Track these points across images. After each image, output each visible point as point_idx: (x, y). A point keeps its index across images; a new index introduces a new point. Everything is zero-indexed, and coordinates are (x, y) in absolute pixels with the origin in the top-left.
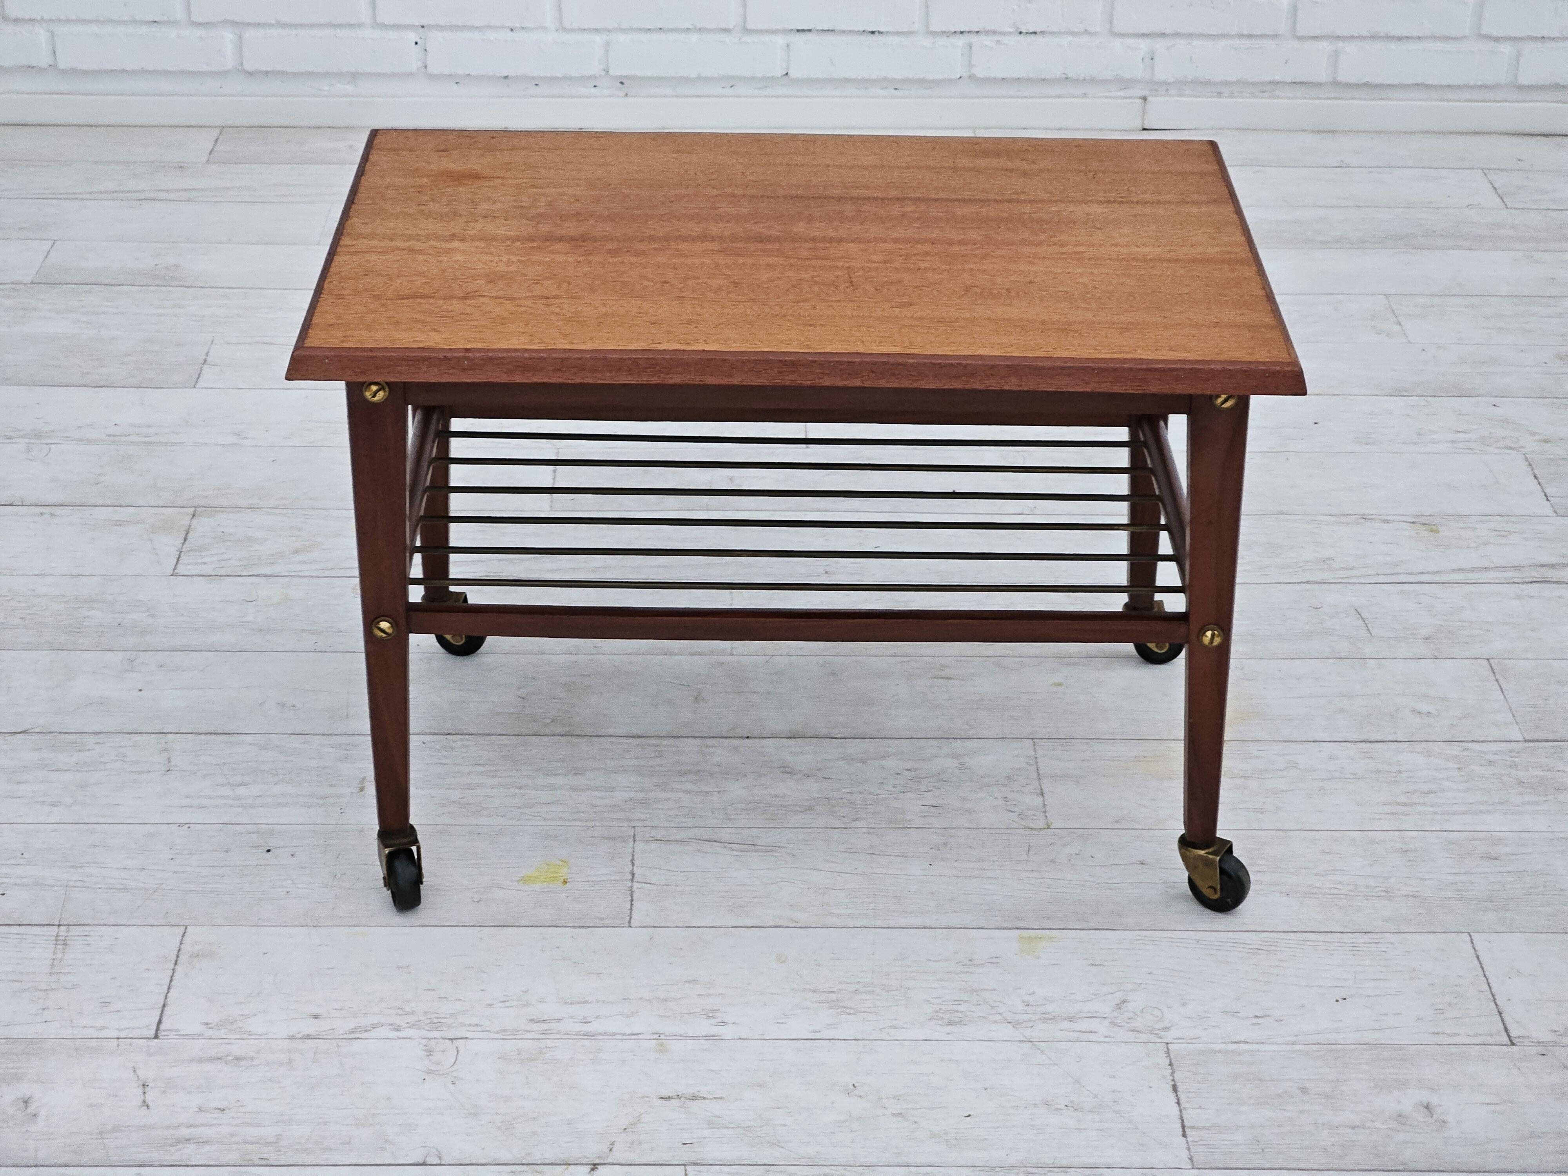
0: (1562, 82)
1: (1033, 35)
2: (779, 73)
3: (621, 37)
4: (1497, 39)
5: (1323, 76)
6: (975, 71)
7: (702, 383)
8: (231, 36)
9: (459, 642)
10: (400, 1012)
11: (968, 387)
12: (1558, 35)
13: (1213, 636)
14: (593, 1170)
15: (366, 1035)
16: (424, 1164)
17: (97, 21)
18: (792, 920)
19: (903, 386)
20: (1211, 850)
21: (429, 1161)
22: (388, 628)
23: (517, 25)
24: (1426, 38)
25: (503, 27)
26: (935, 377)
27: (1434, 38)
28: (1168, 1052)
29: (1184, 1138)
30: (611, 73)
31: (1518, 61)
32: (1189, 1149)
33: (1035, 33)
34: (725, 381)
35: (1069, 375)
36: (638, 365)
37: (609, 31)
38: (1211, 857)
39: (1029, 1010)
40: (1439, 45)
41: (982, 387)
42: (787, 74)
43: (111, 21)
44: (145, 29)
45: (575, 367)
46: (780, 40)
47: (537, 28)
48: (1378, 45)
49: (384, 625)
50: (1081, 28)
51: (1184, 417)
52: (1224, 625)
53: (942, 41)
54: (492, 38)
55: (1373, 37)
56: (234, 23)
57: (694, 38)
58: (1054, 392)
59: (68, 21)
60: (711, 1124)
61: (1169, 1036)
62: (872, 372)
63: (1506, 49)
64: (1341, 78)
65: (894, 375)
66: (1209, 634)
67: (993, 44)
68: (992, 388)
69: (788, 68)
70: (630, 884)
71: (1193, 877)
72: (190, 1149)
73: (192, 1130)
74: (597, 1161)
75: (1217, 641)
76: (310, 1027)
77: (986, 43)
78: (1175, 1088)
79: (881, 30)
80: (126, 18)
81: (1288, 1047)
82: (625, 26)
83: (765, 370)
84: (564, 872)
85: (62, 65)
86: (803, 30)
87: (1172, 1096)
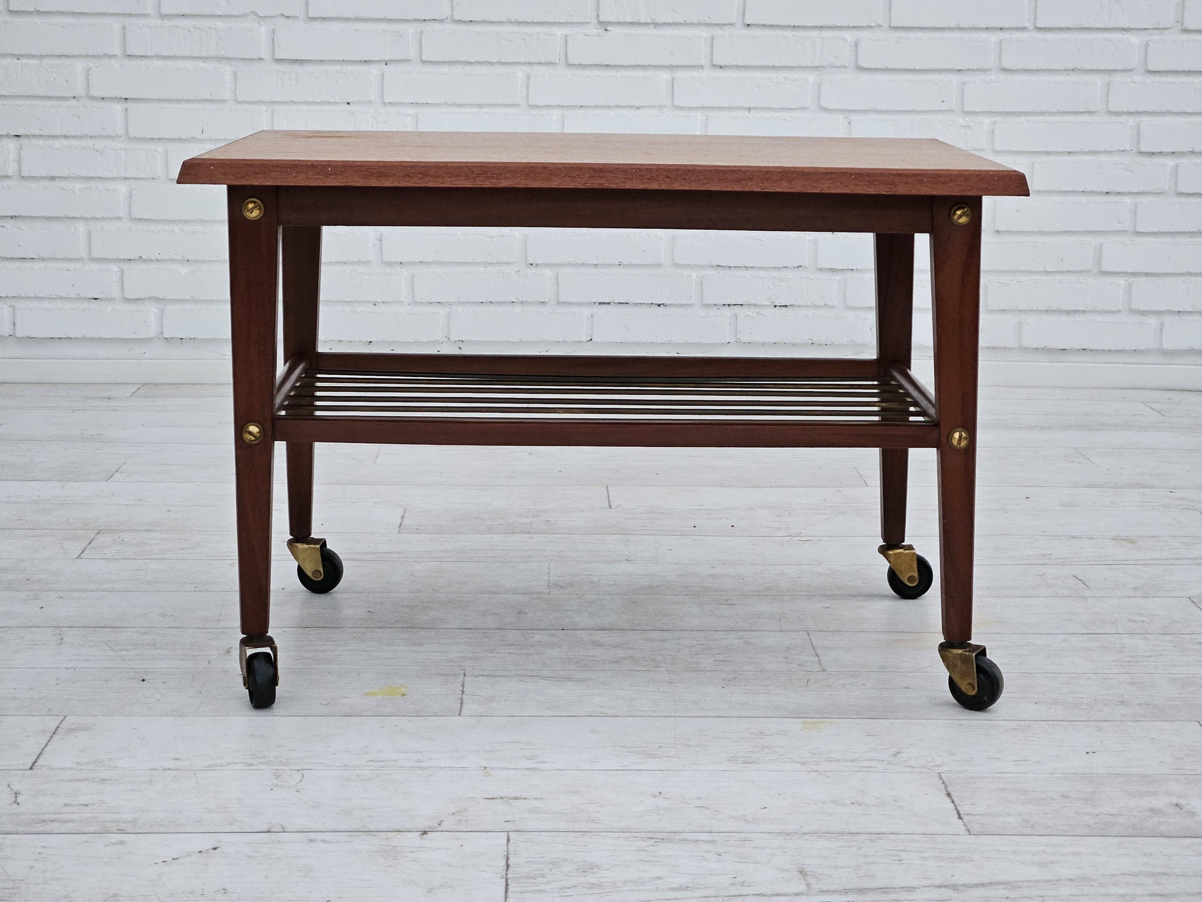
0: (1197, 347)
1: (785, 307)
2: (585, 338)
3: (460, 309)
4: (1143, 313)
5: (1011, 343)
6: (740, 336)
7: (526, 186)
8: (155, 310)
9: (318, 578)
10: (253, 757)
11: (746, 189)
12: (1191, 310)
13: (960, 436)
14: (423, 834)
15: (223, 768)
16: (268, 832)
17: (50, 299)
18: (603, 713)
19: (693, 188)
20: (967, 650)
21: (272, 830)
22: (257, 433)
23: (379, 300)
24: (1089, 311)
25: (369, 302)
26: (720, 180)
27: (1094, 311)
28: (941, 778)
29: (960, 820)
30: (453, 338)
31: (1161, 330)
32: (965, 825)
33: (786, 306)
34: (545, 185)
35: (830, 179)
36: (472, 173)
37: (450, 304)
38: (967, 654)
39: (814, 756)
40: (1099, 318)
41: (758, 189)
42: (591, 340)
43: (61, 298)
44: (87, 305)
45: (421, 173)
46: (586, 311)
47: (395, 302)
48: (1053, 317)
49: (254, 429)
50: (822, 303)
51: (927, 236)
52: (970, 428)
53: (714, 312)
54: (359, 311)
55: (1048, 311)
56: (158, 300)
57: (518, 309)
58: (818, 193)
59: (28, 298)
60: (530, 811)
61: (940, 769)
62: (668, 177)
63: (1152, 321)
64: (1025, 344)
65: (685, 179)
66: (957, 435)
67: (754, 315)
68: (767, 190)
69: (591, 335)
70: (460, 696)
71: (952, 676)
72: (56, 825)
73: (56, 816)
74: (427, 830)
75: (963, 443)
76: (173, 764)
77: (748, 313)
78: (949, 795)
79: (665, 302)
80: (73, 296)
81: (1048, 776)
82: (463, 299)
83: (579, 175)
84: (403, 690)
85: (20, 333)
86: (604, 303)
87: (948, 800)
